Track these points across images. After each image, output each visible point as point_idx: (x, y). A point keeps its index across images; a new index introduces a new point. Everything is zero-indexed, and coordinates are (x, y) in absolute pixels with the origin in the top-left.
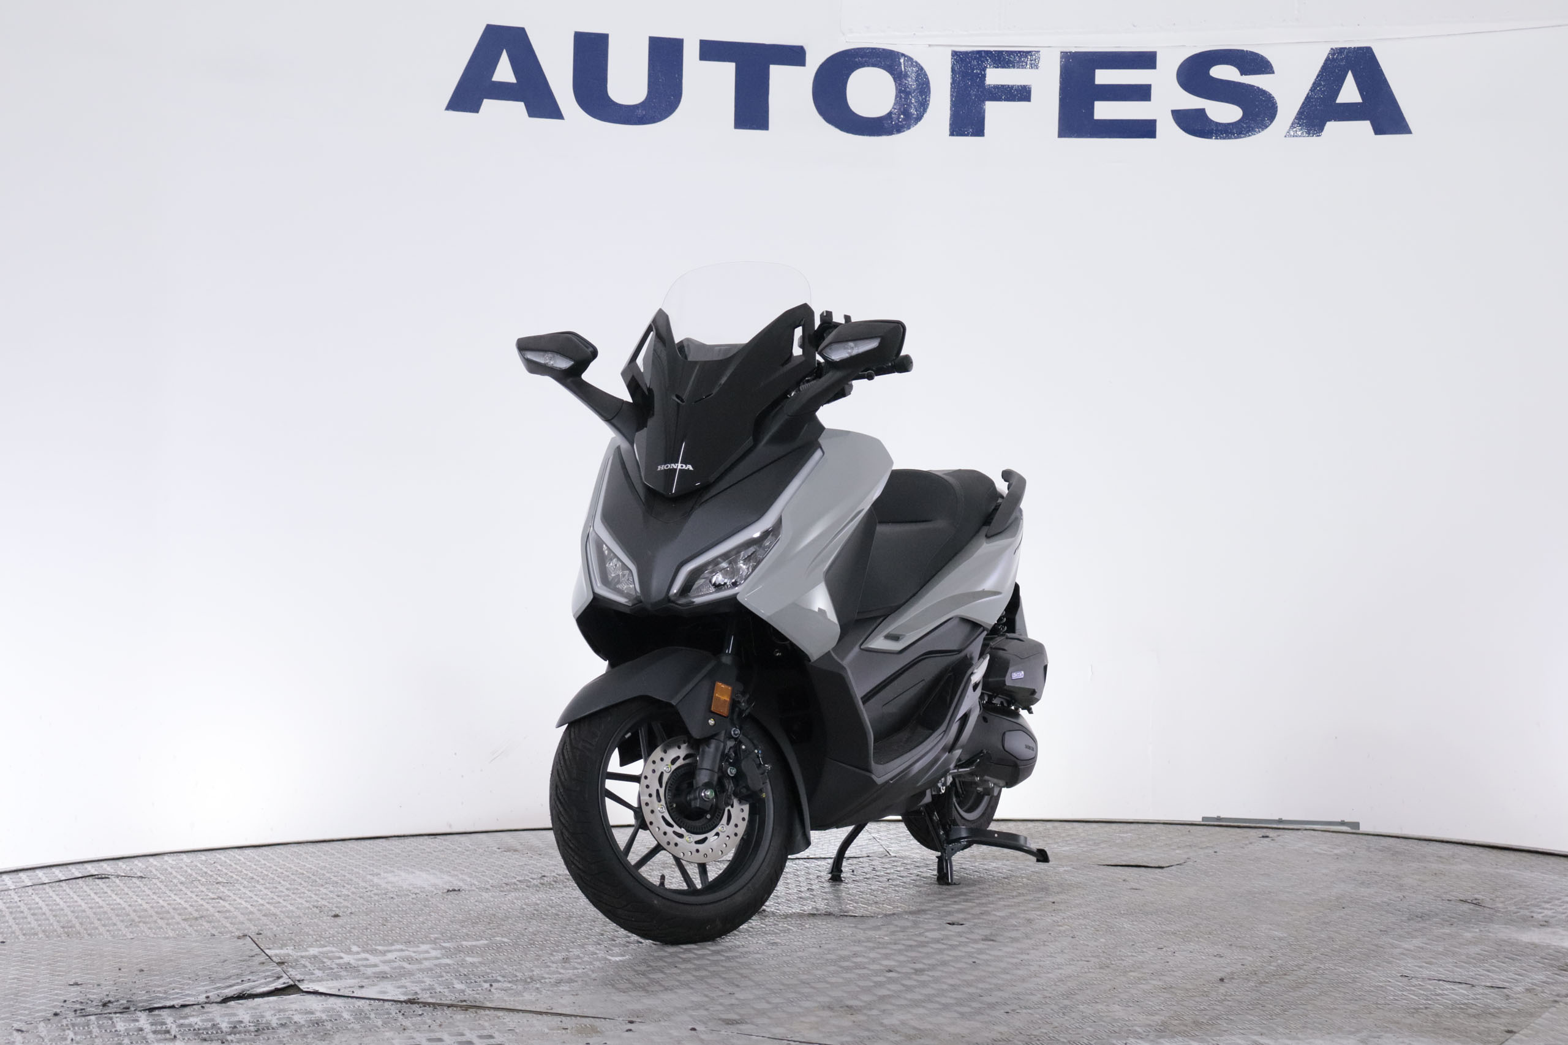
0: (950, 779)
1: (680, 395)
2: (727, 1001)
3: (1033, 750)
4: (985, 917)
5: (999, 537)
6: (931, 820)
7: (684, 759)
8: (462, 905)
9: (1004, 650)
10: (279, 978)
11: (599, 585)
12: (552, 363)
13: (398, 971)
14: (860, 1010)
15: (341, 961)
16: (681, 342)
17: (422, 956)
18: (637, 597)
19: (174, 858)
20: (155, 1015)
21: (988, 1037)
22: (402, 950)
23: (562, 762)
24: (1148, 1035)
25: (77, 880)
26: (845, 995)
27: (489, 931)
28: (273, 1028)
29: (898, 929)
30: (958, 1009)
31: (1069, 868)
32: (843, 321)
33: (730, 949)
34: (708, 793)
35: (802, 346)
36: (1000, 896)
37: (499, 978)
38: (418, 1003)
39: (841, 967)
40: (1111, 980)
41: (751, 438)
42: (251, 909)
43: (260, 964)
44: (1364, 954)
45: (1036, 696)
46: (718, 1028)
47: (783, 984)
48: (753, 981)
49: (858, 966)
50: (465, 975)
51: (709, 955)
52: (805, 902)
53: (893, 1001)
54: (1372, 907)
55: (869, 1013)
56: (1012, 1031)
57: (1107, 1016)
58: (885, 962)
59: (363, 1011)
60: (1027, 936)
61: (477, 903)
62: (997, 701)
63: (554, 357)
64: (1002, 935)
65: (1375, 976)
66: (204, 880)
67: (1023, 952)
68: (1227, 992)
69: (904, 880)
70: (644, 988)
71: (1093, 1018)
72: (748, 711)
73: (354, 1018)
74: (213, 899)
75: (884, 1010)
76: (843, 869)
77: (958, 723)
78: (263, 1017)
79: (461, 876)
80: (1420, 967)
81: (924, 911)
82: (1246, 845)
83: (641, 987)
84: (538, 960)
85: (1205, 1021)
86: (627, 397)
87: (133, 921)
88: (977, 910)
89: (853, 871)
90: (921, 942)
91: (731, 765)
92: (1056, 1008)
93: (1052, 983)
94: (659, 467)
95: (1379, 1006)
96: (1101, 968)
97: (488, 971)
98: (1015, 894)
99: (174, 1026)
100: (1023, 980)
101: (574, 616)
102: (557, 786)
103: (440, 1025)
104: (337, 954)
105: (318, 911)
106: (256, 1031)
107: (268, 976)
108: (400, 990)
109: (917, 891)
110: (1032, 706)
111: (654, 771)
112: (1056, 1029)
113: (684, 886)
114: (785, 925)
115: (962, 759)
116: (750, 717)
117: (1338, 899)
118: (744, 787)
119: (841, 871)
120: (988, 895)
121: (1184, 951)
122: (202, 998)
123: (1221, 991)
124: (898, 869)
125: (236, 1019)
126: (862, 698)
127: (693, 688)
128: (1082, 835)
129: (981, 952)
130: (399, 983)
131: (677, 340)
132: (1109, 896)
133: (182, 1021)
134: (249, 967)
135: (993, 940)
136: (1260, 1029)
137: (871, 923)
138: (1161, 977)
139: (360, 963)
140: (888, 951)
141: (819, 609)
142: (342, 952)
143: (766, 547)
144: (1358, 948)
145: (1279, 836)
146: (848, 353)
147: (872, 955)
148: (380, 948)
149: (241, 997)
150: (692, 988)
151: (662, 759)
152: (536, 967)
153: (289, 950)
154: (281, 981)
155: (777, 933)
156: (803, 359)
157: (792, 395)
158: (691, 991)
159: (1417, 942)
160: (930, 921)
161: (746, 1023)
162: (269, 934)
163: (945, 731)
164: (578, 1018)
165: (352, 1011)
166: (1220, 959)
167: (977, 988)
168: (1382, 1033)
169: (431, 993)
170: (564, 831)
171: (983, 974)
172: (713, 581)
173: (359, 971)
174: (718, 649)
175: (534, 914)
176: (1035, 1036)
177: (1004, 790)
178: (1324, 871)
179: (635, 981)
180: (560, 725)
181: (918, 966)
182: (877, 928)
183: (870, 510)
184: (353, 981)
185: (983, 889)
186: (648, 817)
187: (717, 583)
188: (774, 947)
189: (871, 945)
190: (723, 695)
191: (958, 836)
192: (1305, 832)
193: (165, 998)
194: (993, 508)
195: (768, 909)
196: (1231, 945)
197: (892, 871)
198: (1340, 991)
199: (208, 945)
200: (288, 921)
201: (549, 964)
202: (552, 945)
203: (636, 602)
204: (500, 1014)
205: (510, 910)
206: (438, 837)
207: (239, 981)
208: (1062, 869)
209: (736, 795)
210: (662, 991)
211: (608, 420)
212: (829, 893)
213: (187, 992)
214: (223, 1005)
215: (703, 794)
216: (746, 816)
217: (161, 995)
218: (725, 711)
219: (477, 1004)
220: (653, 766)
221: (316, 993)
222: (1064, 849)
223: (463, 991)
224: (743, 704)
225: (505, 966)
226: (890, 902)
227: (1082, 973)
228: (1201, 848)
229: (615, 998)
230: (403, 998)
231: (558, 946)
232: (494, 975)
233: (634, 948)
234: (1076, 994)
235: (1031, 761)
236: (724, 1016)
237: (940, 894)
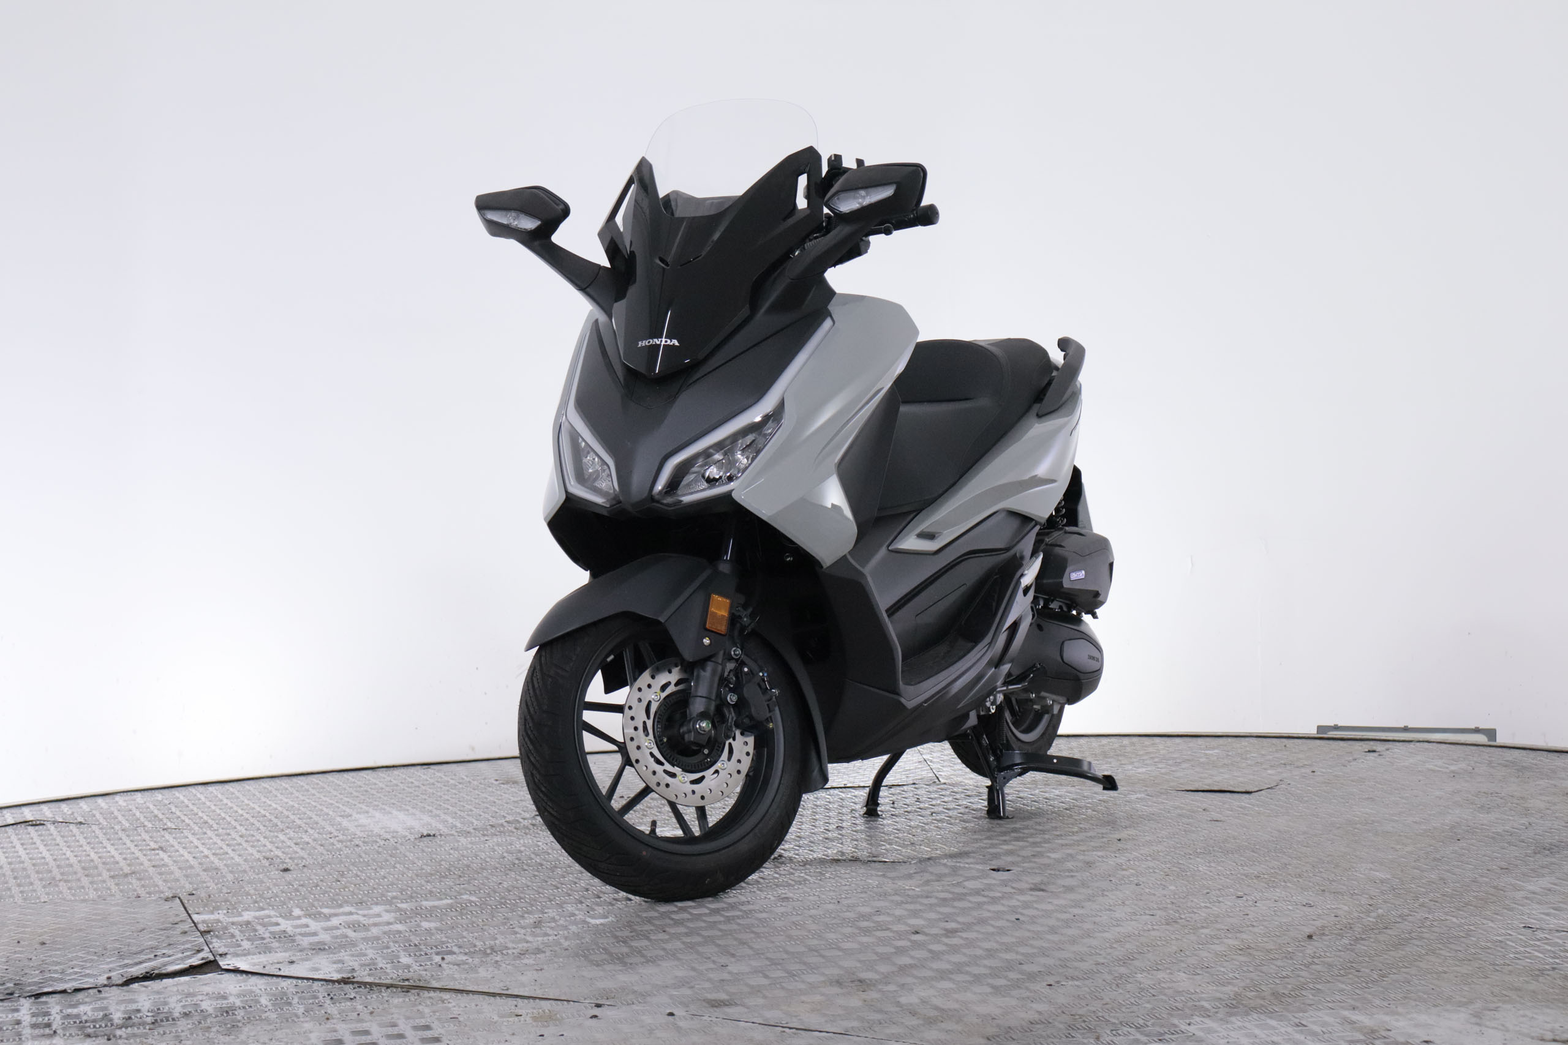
0: (1000, 698)
1: (665, 258)
2: (715, 976)
3: (1098, 660)
4: (1036, 860)
5: (1053, 415)
6: (980, 744)
7: (676, 685)
8: (435, 854)
9: (1061, 546)
10: (199, 951)
11: (572, 483)
12: (516, 223)
13: (339, 941)
14: (874, 985)
15: (277, 929)
16: (668, 195)
17: (372, 921)
18: (616, 495)
19: (126, 798)
20: (41, 1002)
21: (1023, 1019)
22: (351, 913)
23: (531, 691)
24: (1217, 1012)
25: (7, 828)
26: (859, 965)
27: (457, 888)
28: (173, 1019)
29: (933, 878)
30: (990, 981)
31: (1143, 795)
32: (854, 166)
33: (733, 907)
34: (704, 725)
35: (808, 196)
36: (1058, 833)
37: (455, 949)
38: (353, 983)
39: (860, 928)
40: (1177, 939)
41: (748, 305)
42: (193, 862)
43: (182, 933)
44: (1481, 899)
45: (1100, 598)
46: (700, 1013)
47: (787, 952)
48: (751, 948)
49: (881, 927)
50: (416, 945)
51: (705, 915)
52: (830, 844)
53: (915, 972)
54: (1493, 838)
55: (886, 988)
56: (1053, 1010)
57: (1169, 988)
58: (913, 922)
59: (285, 994)
60: (1084, 884)
61: (452, 852)
62: (1054, 606)
63: (518, 216)
64: (1053, 883)
65: (1492, 928)
66: (150, 825)
67: (1077, 904)
68: (1315, 952)
69: (951, 813)
70: (621, 960)
71: (1151, 991)
72: (749, 629)
73: (273, 1005)
74: (153, 850)
75: (903, 985)
76: (880, 801)
77: (1006, 634)
78: (166, 1003)
79: (443, 816)
80: (1547, 914)
81: (966, 854)
82: (1349, 762)
83: (619, 959)
84: (505, 924)
85: (1286, 992)
86: (605, 262)
87: (54, 878)
88: (1027, 852)
89: (893, 803)
90: (958, 894)
91: (732, 690)
92: (1109, 978)
93: (1108, 945)
94: (640, 343)
95: (1497, 968)
96: (1167, 924)
97: (444, 939)
98: (1076, 829)
99: (58, 1017)
100: (1073, 941)
101: (545, 519)
102: (525, 720)
103: (372, 1013)
104: (274, 920)
105: (267, 864)
106: (153, 1023)
107: (187, 950)
108: (335, 966)
109: (963, 828)
110: (1097, 610)
111: (640, 700)
112: (1107, 1006)
113: (679, 833)
114: (802, 875)
115: (1013, 673)
116: (754, 633)
117: (1452, 828)
118: (747, 716)
119: (878, 804)
120: (1043, 832)
121: (1267, 899)
122: (102, 980)
123: (1308, 951)
124: (946, 799)
125: (134, 1007)
126: (887, 611)
127: (684, 602)
128: (1162, 752)
129: (1027, 905)
130: (336, 957)
131: (662, 193)
132: (1185, 831)
133: (69, 1011)
134: (168, 937)
135: (1043, 890)
136: (1353, 1002)
137: (903, 870)
138: (1238, 935)
139: (298, 930)
140: (918, 907)
141: (833, 505)
142: (281, 916)
143: (765, 435)
144: (1474, 891)
145: (1388, 750)
146: (859, 203)
147: (898, 912)
148: (326, 911)
149: (148, 977)
150: (679, 959)
151: (649, 686)
152: (502, 933)
153: (220, 916)
154: (201, 955)
155: (790, 885)
156: (808, 212)
157: (797, 254)
158: (676, 963)
159: (1545, 882)
160: (972, 866)
161: (736, 1004)
162: (203, 895)
163: (990, 643)
164: (537, 1000)
165: (274, 995)
166: (1310, 909)
167: (1017, 953)
168: (1500, 1004)
169: (370, 970)
170: (535, 772)
171: (1028, 934)
172: (707, 475)
173: (294, 941)
174: (715, 556)
175: (514, 864)
176: (1081, 1016)
177: (1067, 707)
178: (1438, 793)
179: (613, 950)
180: (529, 648)
181: (952, 925)
182: (910, 876)
183: (891, 387)
184: (283, 954)
185: (1040, 824)
186: (634, 755)
187: (712, 477)
188: (784, 904)
189: (898, 898)
190: (720, 610)
191: (1011, 763)
192: (1418, 744)
193: (61, 979)
194: (1046, 382)
195: (786, 854)
196: (1324, 891)
197: (938, 802)
198: (1451, 949)
199: (129, 910)
200: (230, 877)
201: (517, 929)
202: (525, 905)
203: (614, 502)
204: (446, 996)
205: (488, 860)
206: (432, 767)
207: (152, 956)
208: (1133, 797)
209: (737, 726)
210: (642, 963)
211: (582, 288)
212: (861, 831)
213: (88, 971)
214: (125, 988)
215: (698, 726)
216: (751, 751)
217: (56, 976)
218: (723, 628)
219: (421, 984)
220: (639, 695)
221: (236, 971)
222: (1140, 770)
223: (408, 967)
224: (745, 619)
225: (465, 934)
226: (929, 842)
227: (1144, 930)
228: (1298, 767)
229: (585, 973)
230: (336, 976)
231: (532, 905)
232: (449, 945)
233: (621, 907)
234: (1135, 959)
235: (1096, 674)
236: (709, 996)
237: (989, 830)
